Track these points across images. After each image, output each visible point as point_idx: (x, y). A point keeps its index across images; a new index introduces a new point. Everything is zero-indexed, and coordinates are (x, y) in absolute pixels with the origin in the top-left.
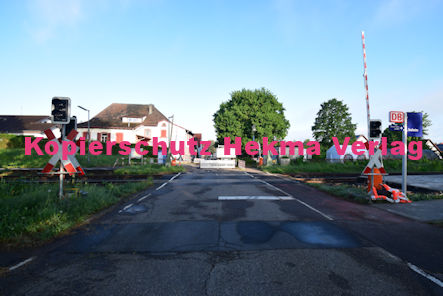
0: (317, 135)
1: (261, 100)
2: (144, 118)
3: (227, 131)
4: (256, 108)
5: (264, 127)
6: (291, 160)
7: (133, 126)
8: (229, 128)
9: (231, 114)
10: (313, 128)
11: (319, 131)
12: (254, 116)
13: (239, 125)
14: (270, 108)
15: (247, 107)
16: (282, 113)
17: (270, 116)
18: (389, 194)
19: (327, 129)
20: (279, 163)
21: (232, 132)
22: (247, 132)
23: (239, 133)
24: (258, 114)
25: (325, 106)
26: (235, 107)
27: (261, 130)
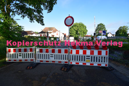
1: (80, 25)
2: (53, 31)
4: (79, 27)
6: (87, 40)
7: (51, 33)
8: (72, 32)
9: (73, 29)
13: (75, 32)
14: (82, 27)
15: (77, 27)
16: (86, 28)
17: (82, 29)
20: (84, 40)
22: (77, 33)
23: (75, 34)
24: (79, 29)
25: (98, 25)
26: (74, 27)
27: (80, 33)
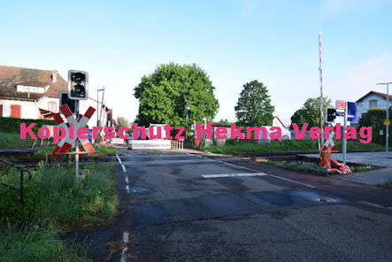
0: (239, 115)
1: (193, 77)
2: (47, 88)
3: (156, 108)
4: (188, 85)
5: (196, 105)
6: (227, 141)
7: (35, 98)
8: (158, 105)
9: (160, 89)
10: (236, 108)
11: (242, 111)
12: (187, 94)
13: (169, 102)
14: (202, 85)
15: (178, 83)
16: (212, 91)
17: (203, 94)
18: (338, 167)
19: (249, 109)
20: (215, 143)
21: (162, 109)
22: (180, 110)
23: (170, 112)
24: (192, 91)
25: (247, 87)
26: (165, 82)
27: (193, 109)
